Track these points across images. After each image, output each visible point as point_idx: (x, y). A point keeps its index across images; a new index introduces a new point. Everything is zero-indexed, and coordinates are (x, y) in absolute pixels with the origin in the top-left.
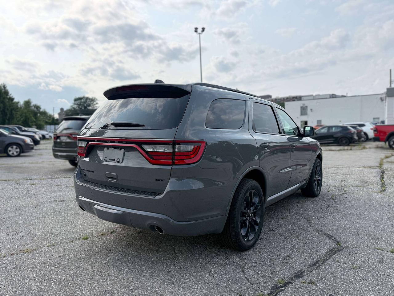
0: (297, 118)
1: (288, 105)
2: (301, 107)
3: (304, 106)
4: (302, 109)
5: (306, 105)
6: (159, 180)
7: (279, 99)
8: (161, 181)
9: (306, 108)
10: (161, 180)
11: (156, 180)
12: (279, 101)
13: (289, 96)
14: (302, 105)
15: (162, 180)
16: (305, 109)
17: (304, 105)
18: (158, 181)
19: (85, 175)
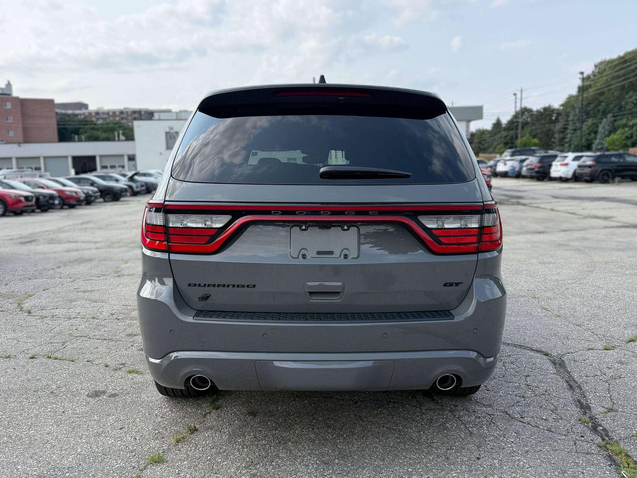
0: (161, 154)
1: (139, 126)
2: (167, 133)
3: (172, 131)
4: (169, 137)
5: (176, 129)
6: (451, 285)
7: (104, 113)
8: (455, 286)
9: (175, 135)
10: (454, 284)
11: (445, 285)
12: (106, 116)
13: (125, 108)
14: (168, 130)
15: (457, 284)
16: (174, 138)
17: (171, 128)
18: (450, 287)
19: (206, 298)
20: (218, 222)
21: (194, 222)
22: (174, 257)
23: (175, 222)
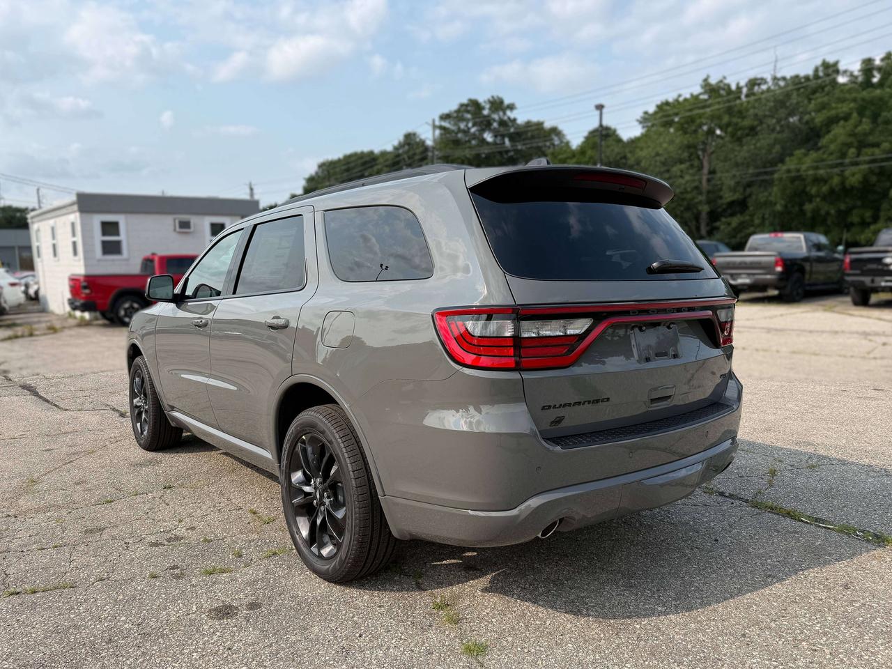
19: (559, 420)
20: (577, 327)
21: (551, 329)
22: (526, 375)
23: (530, 330)
